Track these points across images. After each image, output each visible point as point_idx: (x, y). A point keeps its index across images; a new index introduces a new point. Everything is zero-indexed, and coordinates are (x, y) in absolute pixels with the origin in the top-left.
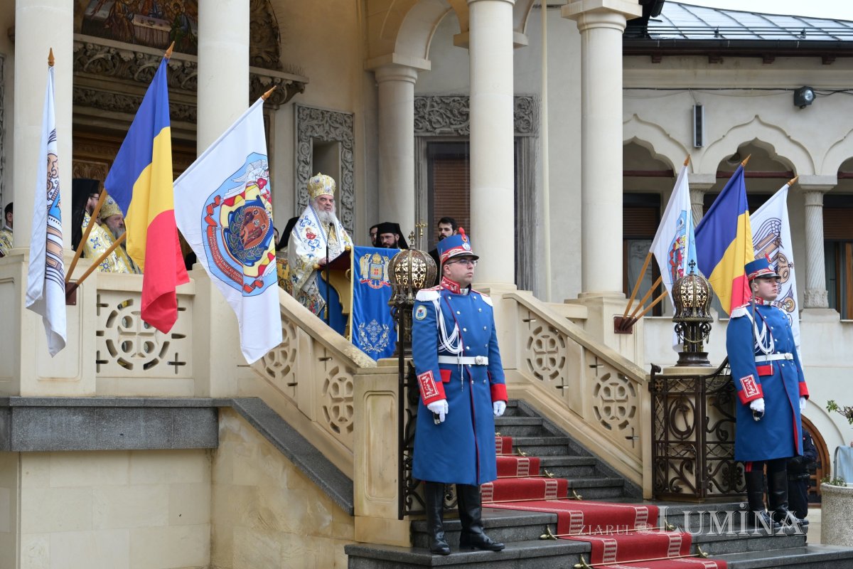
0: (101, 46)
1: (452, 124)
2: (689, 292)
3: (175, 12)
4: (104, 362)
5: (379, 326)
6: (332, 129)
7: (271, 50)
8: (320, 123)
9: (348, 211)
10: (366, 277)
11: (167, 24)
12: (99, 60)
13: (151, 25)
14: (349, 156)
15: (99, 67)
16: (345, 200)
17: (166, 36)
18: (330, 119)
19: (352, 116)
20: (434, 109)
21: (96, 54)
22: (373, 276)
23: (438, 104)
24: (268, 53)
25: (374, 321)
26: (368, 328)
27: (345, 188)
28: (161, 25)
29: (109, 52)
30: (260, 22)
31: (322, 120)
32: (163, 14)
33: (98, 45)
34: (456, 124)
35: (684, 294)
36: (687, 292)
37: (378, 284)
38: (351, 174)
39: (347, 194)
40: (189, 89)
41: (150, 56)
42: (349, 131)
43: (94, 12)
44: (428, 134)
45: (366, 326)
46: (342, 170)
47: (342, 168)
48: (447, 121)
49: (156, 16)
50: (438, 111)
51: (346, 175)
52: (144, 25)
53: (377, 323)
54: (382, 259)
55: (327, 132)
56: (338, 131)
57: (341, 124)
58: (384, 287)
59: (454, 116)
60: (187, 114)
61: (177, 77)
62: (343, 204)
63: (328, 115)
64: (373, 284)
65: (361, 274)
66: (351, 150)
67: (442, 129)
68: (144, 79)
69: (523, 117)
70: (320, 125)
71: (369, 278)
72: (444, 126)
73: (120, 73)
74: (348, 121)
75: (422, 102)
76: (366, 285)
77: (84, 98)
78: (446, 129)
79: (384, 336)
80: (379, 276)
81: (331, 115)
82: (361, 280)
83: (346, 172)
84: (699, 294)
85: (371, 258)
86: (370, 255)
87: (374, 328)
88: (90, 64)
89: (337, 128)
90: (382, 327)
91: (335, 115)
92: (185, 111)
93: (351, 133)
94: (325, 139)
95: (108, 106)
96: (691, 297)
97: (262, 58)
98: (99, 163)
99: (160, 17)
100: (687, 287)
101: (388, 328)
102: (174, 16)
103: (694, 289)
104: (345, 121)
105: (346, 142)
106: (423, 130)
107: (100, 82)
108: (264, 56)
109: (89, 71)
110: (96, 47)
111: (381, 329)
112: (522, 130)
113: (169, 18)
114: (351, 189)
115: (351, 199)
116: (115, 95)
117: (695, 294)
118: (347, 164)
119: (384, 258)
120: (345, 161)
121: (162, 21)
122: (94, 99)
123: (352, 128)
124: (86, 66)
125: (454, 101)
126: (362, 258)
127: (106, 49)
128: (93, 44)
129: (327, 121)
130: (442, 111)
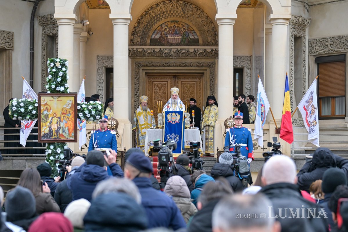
0: (149, 49)
1: (323, 49)
2: (230, 123)
3: (183, 31)
4: (84, 148)
5: (175, 135)
6: (241, 62)
7: (214, 39)
8: (236, 61)
9: (248, 90)
10: (170, 120)
11: (180, 36)
12: (150, 53)
13: (174, 37)
14: (249, 71)
15: (150, 55)
16: (247, 87)
17: (180, 40)
18: (241, 59)
19: (250, 56)
20: (317, 44)
21: (148, 51)
22: (172, 120)
23: (318, 42)
24: (214, 40)
25: (173, 134)
26: (171, 136)
27: (247, 83)
28: (178, 36)
29: (151, 50)
30: (210, 30)
31: (237, 60)
32: (179, 32)
33: (148, 48)
34: (324, 49)
35: (228, 124)
36: (229, 123)
37: (174, 122)
38: (250, 77)
39: (248, 85)
40: (183, 57)
41: (166, 49)
42: (249, 62)
43: (155, 36)
44: (315, 54)
45: (170, 135)
46: (246, 77)
47: (246, 76)
48: (321, 48)
49: (176, 34)
50: (318, 45)
51: (247, 78)
52: (172, 37)
53: (174, 134)
54: (176, 114)
55: (239, 64)
56: (244, 63)
57: (246, 60)
58: (177, 123)
59: (323, 46)
60: (185, 65)
61: (177, 54)
62: (246, 88)
63: (240, 58)
64: (173, 122)
65: (168, 119)
66: (250, 69)
67: (319, 52)
68: (166, 56)
69: (347, 44)
70: (236, 62)
71: (171, 121)
72: (320, 50)
73: (157, 56)
74: (249, 58)
75: (313, 42)
76: (170, 123)
77: (148, 64)
78: (321, 52)
79: (177, 138)
80: (175, 120)
81: (241, 58)
82: (168, 121)
83: (247, 77)
84: (233, 124)
85: (172, 114)
86: (171, 114)
87: (173, 136)
88: (147, 54)
89: (244, 62)
90: (176, 135)
91: (243, 57)
92: (184, 64)
93: (250, 63)
94: (238, 66)
95: (157, 65)
96: (230, 125)
97: (212, 42)
98: (164, 82)
99: (178, 34)
100: (229, 122)
101: (178, 136)
102: (183, 33)
103: (232, 123)
104: (248, 59)
105: (247, 66)
106: (313, 53)
107: (153, 59)
108: (212, 41)
109: (147, 56)
110: (147, 49)
111: (176, 136)
112: (346, 49)
113: (181, 34)
114: (250, 83)
115: (249, 86)
116: (158, 62)
117: (232, 124)
118: (248, 74)
119: (177, 114)
120: (247, 73)
121: (178, 35)
122: (152, 64)
123: (250, 61)
124: (146, 55)
125: (323, 40)
126: (168, 115)
127: (150, 49)
128: (146, 48)
129: (239, 60)
130: (319, 45)
